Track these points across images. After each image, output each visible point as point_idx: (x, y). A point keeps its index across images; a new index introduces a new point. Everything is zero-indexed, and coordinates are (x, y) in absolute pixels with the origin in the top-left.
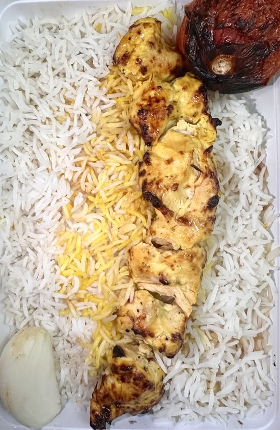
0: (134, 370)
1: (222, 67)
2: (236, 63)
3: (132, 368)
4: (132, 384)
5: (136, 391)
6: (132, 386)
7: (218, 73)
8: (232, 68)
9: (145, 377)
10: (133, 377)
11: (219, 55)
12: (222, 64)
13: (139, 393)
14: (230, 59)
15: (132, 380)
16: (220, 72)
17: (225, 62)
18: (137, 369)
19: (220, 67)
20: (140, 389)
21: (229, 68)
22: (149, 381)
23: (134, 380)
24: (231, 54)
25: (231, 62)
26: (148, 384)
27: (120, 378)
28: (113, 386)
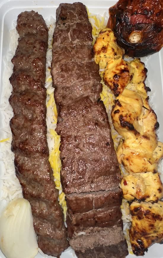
0: (142, 209)
1: (135, 38)
2: (144, 35)
3: (140, 208)
4: (145, 218)
5: (150, 223)
6: (146, 220)
7: (133, 42)
8: (141, 38)
9: (150, 212)
10: (143, 214)
11: (134, 30)
12: (135, 37)
13: (153, 223)
14: (140, 33)
15: (144, 216)
16: (134, 42)
17: (137, 36)
18: (144, 208)
19: (134, 39)
20: (152, 221)
21: (139, 39)
22: (154, 214)
23: (145, 215)
24: (141, 30)
25: (140, 35)
26: (155, 215)
27: (137, 218)
28: (137, 224)
